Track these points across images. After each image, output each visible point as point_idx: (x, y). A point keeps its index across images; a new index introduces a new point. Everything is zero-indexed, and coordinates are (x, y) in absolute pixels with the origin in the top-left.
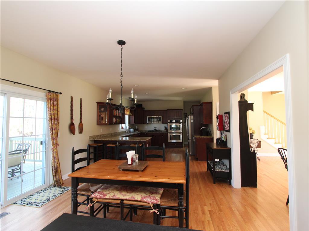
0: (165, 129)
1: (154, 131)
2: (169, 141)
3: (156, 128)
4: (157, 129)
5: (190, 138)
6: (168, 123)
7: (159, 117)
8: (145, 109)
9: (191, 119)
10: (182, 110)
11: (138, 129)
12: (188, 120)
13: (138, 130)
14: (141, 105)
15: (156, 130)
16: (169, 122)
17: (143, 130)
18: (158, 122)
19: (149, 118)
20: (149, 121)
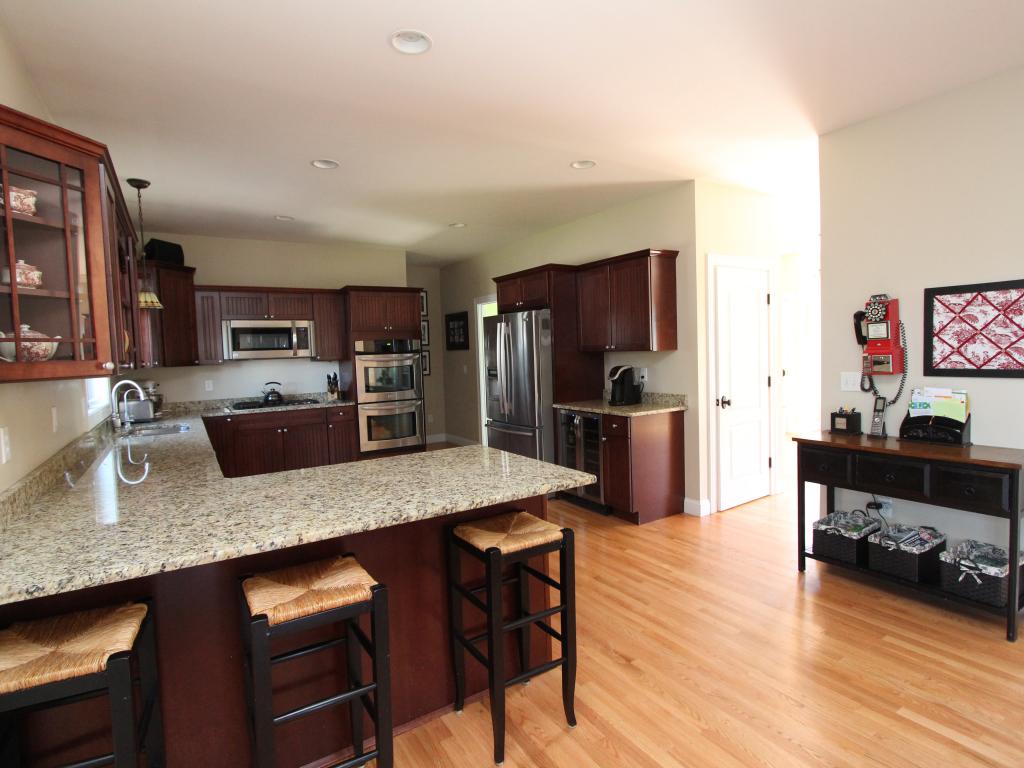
0: (331, 391)
1: (267, 403)
2: (366, 445)
3: (278, 388)
6: (357, 358)
7: (300, 324)
11: (160, 398)
13: (160, 405)
15: (277, 399)
16: (361, 353)
17: (192, 403)
18: (295, 354)
19: (236, 332)
20: (236, 347)
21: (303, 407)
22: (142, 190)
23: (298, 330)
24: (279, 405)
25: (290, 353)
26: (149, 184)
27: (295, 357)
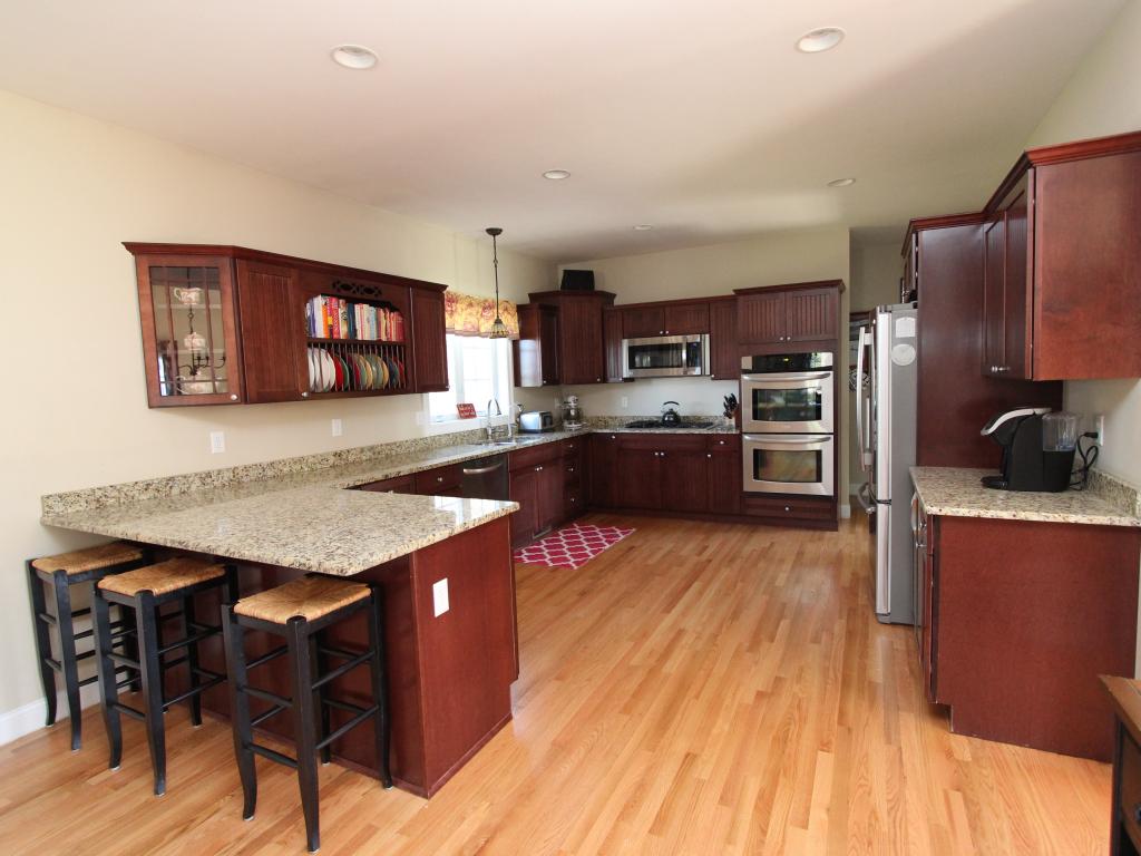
0: (728, 415)
1: (664, 424)
2: (751, 484)
3: (676, 409)
4: (682, 411)
5: (882, 494)
6: (745, 377)
7: (690, 338)
8: (618, 302)
9: (894, 341)
10: (836, 283)
11: (578, 411)
12: (867, 348)
13: (578, 418)
14: (589, 276)
15: (674, 420)
16: (747, 372)
17: (611, 418)
18: (685, 372)
19: (633, 351)
20: (632, 365)
21: (697, 431)
22: (497, 237)
23: (689, 345)
24: (674, 426)
25: (681, 371)
26: (501, 230)
27: (685, 375)
